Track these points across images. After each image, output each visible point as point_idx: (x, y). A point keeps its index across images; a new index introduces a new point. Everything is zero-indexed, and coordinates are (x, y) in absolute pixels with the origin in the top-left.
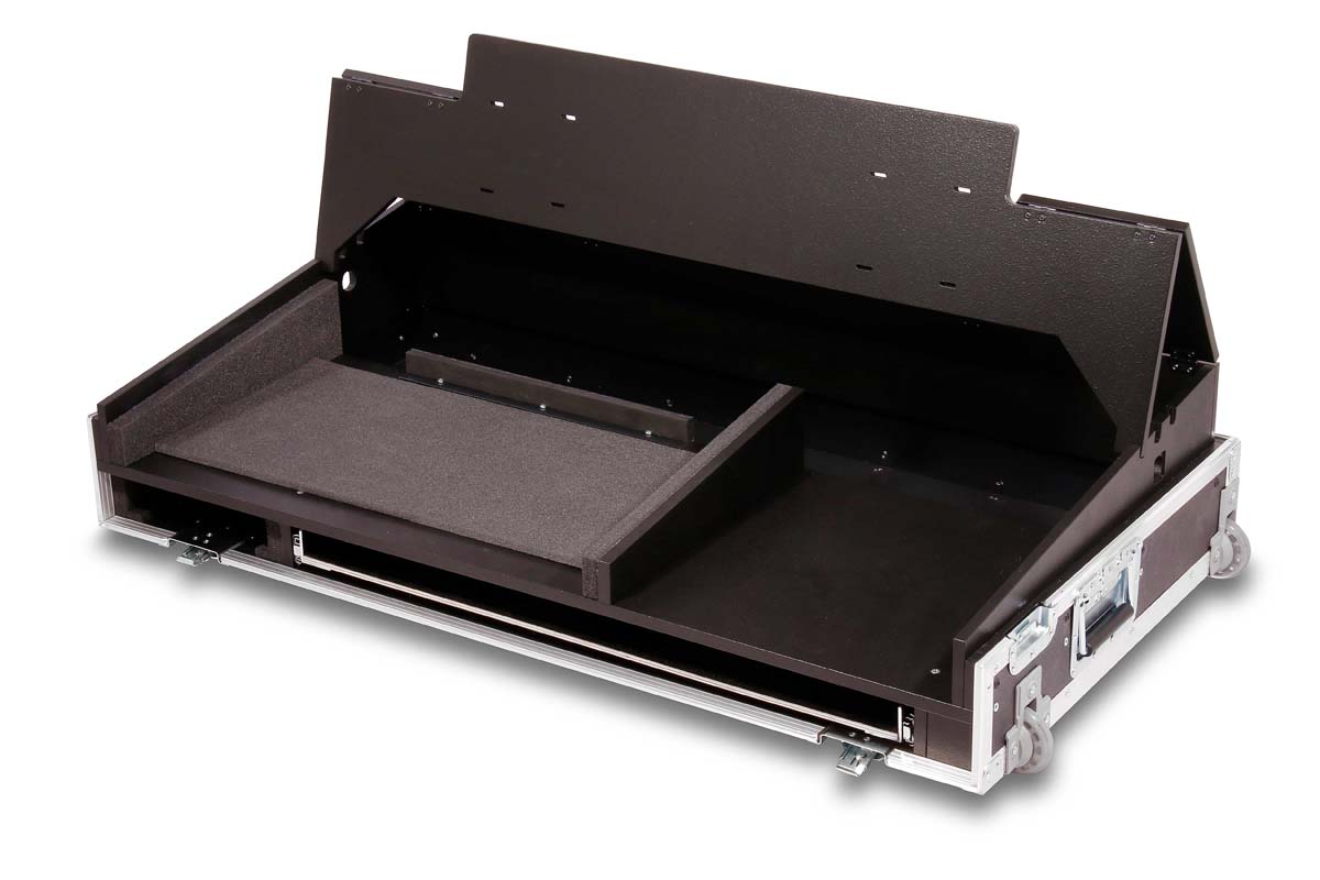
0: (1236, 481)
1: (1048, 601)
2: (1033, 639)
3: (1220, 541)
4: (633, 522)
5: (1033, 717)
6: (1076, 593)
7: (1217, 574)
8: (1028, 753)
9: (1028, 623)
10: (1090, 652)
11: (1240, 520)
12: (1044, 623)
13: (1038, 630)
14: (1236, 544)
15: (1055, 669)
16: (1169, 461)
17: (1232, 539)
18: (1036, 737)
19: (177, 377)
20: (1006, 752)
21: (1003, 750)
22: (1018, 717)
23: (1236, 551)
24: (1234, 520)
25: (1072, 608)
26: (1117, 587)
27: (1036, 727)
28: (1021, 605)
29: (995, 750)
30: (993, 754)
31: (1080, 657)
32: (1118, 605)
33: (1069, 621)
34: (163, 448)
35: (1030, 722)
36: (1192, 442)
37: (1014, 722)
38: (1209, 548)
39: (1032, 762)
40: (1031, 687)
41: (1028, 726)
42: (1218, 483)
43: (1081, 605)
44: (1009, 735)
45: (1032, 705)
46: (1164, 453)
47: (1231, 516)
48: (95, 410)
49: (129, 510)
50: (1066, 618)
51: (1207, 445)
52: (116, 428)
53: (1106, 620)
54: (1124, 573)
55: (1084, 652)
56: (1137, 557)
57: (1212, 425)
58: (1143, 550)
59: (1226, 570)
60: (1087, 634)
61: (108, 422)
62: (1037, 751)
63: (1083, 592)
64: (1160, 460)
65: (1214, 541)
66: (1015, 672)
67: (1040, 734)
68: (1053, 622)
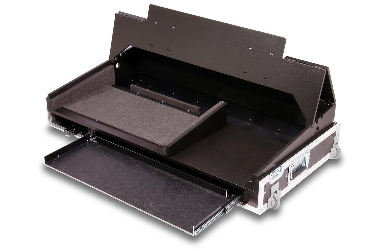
0: (339, 134)
1: (282, 166)
2: (277, 175)
3: (333, 150)
4: (178, 136)
5: (276, 195)
6: (290, 163)
7: (332, 158)
8: (273, 204)
9: (276, 171)
10: (293, 178)
11: (339, 144)
12: (280, 171)
13: (279, 173)
14: (338, 151)
15: (283, 182)
16: (320, 129)
17: (337, 149)
18: (276, 201)
19: (69, 88)
20: (267, 204)
21: (267, 203)
22: (271, 195)
23: (338, 152)
24: (338, 144)
25: (289, 167)
26: (303, 161)
27: (276, 198)
28: (274, 166)
29: (264, 204)
30: (263, 205)
31: (290, 180)
32: (303, 166)
33: (288, 170)
34: (64, 107)
35: (274, 196)
36: (327, 124)
37: (270, 196)
38: (330, 152)
39: (275, 207)
40: (276, 187)
41: (274, 197)
42: (334, 135)
43: (292, 166)
44: (268, 200)
45: (276, 192)
46: (319, 127)
47: (337, 143)
48: (47, 96)
49: (56, 121)
50: (287, 170)
51: (332, 125)
52: (52, 101)
53: (299, 170)
54: (305, 158)
55: (292, 178)
56: (309, 154)
57: (333, 120)
58: (311, 152)
59: (335, 157)
60: (293, 174)
61: (50, 99)
62: (276, 204)
63: (292, 163)
64: (318, 128)
65: (332, 150)
66: (271, 184)
67: (277, 199)
68: (283, 171)
